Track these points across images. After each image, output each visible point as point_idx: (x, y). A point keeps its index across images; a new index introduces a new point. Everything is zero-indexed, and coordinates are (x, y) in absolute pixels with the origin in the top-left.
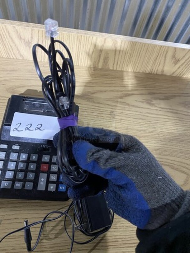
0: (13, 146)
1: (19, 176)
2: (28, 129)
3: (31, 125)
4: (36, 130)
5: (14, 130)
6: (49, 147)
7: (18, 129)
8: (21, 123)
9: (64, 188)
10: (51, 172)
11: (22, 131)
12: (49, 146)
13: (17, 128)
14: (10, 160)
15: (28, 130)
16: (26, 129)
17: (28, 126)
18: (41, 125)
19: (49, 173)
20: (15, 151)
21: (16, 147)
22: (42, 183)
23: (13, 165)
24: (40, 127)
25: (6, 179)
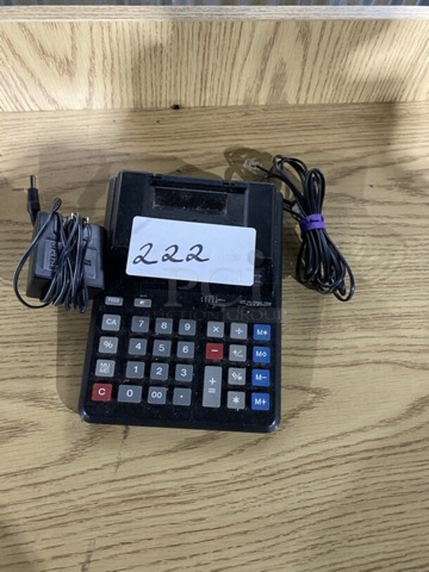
0: (136, 300)
1: (158, 373)
2: (170, 258)
3: (176, 247)
4: (188, 260)
5: (137, 261)
6: (220, 300)
7: (145, 259)
8: (151, 245)
9: (264, 402)
10: (231, 362)
11: (156, 262)
12: (219, 298)
13: (143, 256)
14: (132, 335)
15: (169, 261)
16: (165, 258)
17: (171, 252)
18: (200, 247)
19: (226, 365)
20: (141, 312)
21: (142, 303)
22: (212, 391)
23: (139, 348)
24: (199, 254)
25: (128, 381)
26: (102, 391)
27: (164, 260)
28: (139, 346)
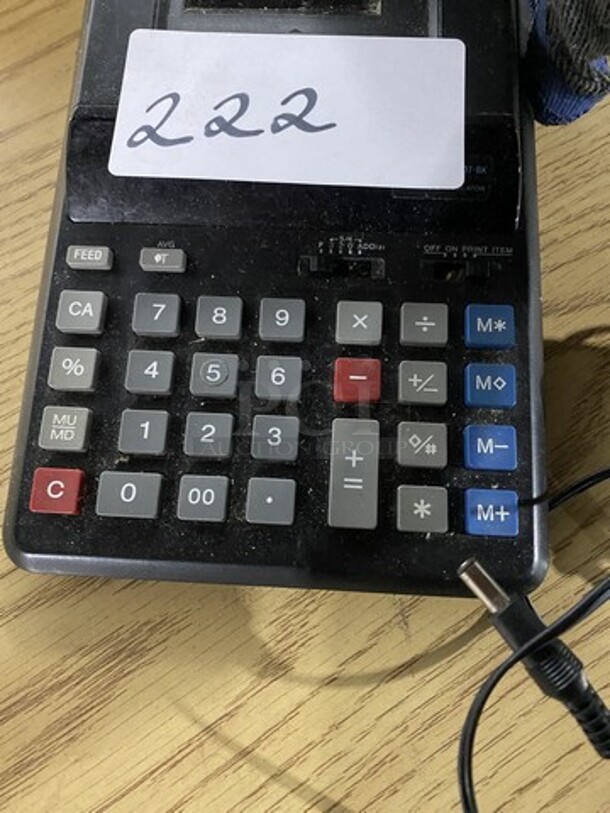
0: (144, 252)
1: (204, 439)
2: (226, 127)
3: (244, 100)
4: (276, 128)
5: (136, 139)
6: (372, 246)
8: (176, 98)
10: (404, 406)
11: (187, 140)
12: (367, 240)
13: (154, 126)
14: (132, 339)
16: (214, 127)
17: (228, 112)
18: (311, 94)
19: (389, 411)
20: (160, 282)
21: (162, 259)
22: (354, 484)
23: (154, 373)
24: (306, 111)
25: (126, 460)
26: (56, 489)
27: (209, 133)
28: (152, 370)
